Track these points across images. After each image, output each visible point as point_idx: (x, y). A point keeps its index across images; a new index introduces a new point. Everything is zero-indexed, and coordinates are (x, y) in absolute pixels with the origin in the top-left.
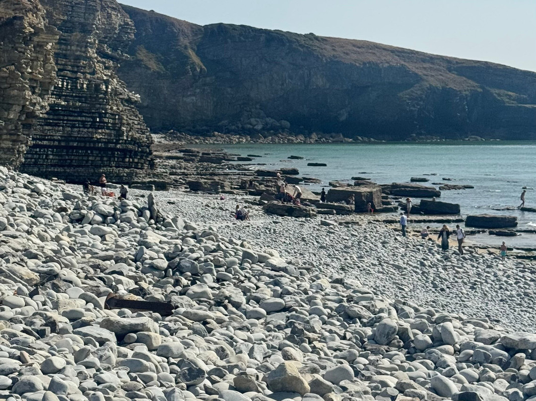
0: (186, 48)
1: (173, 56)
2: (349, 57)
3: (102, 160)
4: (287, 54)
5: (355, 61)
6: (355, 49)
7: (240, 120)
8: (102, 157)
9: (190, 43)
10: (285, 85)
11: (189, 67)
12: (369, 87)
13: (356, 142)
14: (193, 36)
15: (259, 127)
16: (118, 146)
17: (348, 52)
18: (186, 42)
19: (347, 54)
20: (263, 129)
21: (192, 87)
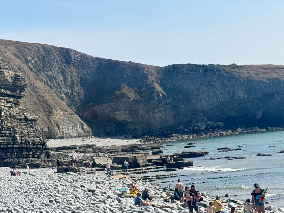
0: (153, 82)
1: (145, 89)
2: (258, 76)
3: (6, 155)
4: (217, 79)
5: (263, 78)
6: (263, 70)
7: (191, 125)
8: (6, 153)
9: (156, 79)
10: (218, 99)
11: (155, 94)
12: (275, 94)
13: (268, 130)
14: (157, 75)
15: (203, 128)
16: (16, 146)
17: (258, 73)
18: (153, 79)
19: (257, 74)
20: (206, 128)
21: (158, 106)
